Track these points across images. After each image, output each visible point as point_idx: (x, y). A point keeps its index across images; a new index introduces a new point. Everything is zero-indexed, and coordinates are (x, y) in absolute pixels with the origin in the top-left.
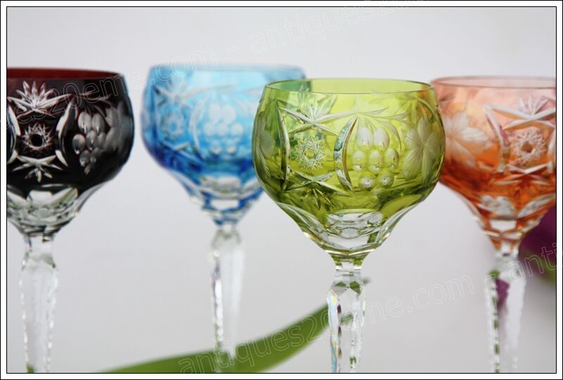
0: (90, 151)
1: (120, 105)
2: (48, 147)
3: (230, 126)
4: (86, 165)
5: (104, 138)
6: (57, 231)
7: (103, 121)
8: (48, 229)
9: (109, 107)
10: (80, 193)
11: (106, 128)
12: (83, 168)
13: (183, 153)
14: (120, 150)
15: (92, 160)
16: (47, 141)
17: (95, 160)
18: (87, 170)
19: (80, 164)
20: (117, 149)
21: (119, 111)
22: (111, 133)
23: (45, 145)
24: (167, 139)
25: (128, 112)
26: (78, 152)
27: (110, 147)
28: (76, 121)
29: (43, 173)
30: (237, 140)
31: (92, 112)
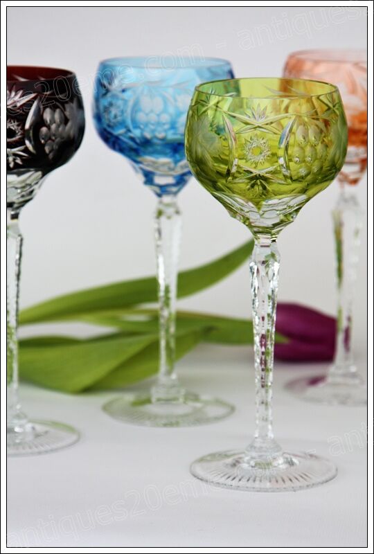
0: (53, 141)
1: (75, 100)
2: (19, 138)
3: (158, 115)
4: (50, 152)
5: (64, 129)
6: (23, 206)
7: (63, 115)
8: (16, 206)
9: (67, 102)
10: (44, 175)
11: (65, 121)
12: (47, 155)
13: (122, 138)
14: (76, 138)
15: (54, 146)
16: (19, 134)
17: (57, 147)
18: (51, 156)
19: (45, 151)
20: (74, 138)
21: (74, 105)
22: (69, 124)
23: (17, 137)
24: (109, 126)
25: (80, 106)
26: (43, 141)
27: (69, 137)
28: (42, 116)
29: (14, 160)
30: (166, 127)
31: (54, 108)
